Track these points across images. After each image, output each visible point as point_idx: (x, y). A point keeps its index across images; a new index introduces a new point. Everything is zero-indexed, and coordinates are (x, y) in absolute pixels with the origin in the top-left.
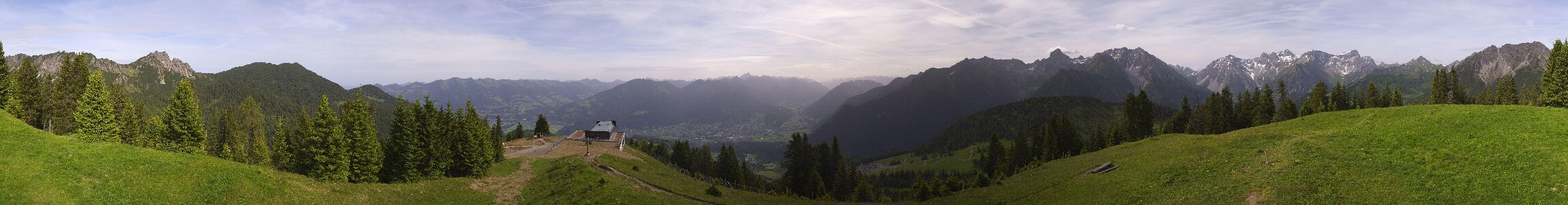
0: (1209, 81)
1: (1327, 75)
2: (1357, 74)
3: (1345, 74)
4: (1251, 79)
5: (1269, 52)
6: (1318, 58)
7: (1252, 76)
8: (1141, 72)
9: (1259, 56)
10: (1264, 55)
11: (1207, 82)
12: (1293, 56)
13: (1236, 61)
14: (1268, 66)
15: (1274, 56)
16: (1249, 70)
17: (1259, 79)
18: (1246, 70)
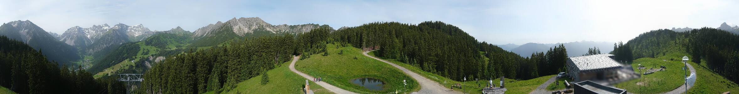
0: (66, 40)
1: (127, 36)
2: (143, 36)
3: (137, 36)
4: (88, 38)
5: (97, 25)
6: (123, 28)
7: (89, 36)
8: (28, 33)
9: (92, 27)
10: (94, 26)
11: (65, 40)
12: (109, 27)
13: (80, 29)
14: (97, 31)
15: (100, 27)
16: (87, 34)
17: (92, 38)
18: (85, 34)
